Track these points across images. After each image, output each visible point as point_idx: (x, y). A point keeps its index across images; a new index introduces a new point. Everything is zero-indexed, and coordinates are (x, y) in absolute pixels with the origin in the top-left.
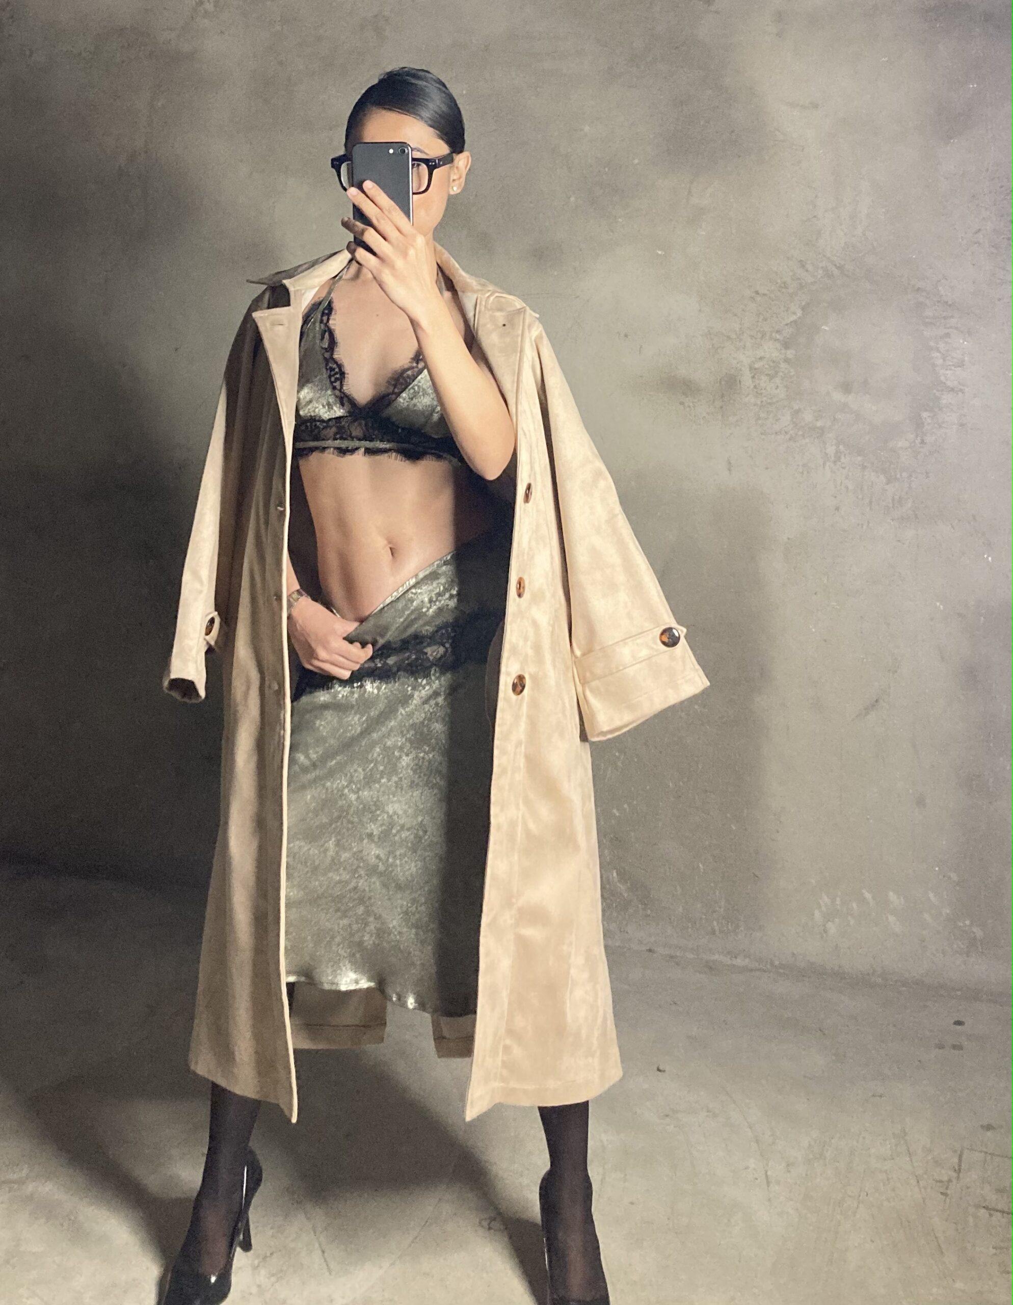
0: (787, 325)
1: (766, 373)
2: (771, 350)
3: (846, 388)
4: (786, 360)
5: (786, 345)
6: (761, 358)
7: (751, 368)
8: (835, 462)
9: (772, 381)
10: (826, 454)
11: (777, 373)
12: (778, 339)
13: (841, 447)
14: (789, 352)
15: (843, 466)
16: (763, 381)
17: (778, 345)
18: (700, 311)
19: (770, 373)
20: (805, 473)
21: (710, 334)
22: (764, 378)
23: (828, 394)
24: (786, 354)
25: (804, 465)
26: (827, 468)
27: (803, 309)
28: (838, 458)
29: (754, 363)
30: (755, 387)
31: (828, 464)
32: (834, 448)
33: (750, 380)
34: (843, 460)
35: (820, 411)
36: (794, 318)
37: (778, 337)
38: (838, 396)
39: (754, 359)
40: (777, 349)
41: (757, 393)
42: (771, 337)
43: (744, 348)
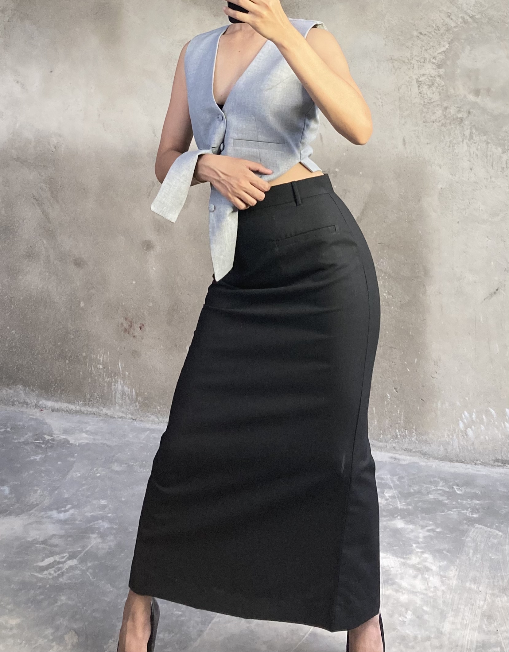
0: (439, 53)
1: (427, 83)
2: (429, 69)
3: (477, 93)
4: (440, 76)
5: (439, 66)
6: (424, 75)
7: (418, 81)
8: (469, 140)
9: (430, 89)
10: (464, 135)
11: (433, 84)
12: (434, 63)
13: (474, 131)
14: (440, 70)
15: (475, 142)
16: (425, 89)
17: (434, 67)
18: (386, 44)
19: (429, 83)
20: (451, 146)
21: (392, 59)
22: (426, 87)
23: (465, 96)
24: (439, 71)
25: (450, 142)
26: (465, 143)
27: (449, 43)
28: (471, 137)
29: (419, 78)
30: (420, 93)
31: (465, 141)
32: (469, 131)
33: (417, 88)
34: (474, 138)
35: (460, 107)
36: (443, 49)
37: (434, 61)
38: (472, 98)
39: (419, 76)
40: (433, 69)
41: (421, 96)
42: (430, 61)
43: (413, 68)
